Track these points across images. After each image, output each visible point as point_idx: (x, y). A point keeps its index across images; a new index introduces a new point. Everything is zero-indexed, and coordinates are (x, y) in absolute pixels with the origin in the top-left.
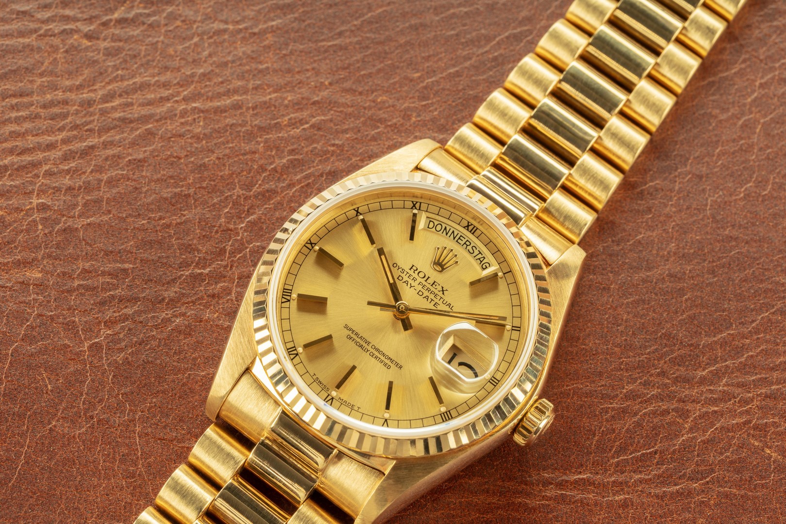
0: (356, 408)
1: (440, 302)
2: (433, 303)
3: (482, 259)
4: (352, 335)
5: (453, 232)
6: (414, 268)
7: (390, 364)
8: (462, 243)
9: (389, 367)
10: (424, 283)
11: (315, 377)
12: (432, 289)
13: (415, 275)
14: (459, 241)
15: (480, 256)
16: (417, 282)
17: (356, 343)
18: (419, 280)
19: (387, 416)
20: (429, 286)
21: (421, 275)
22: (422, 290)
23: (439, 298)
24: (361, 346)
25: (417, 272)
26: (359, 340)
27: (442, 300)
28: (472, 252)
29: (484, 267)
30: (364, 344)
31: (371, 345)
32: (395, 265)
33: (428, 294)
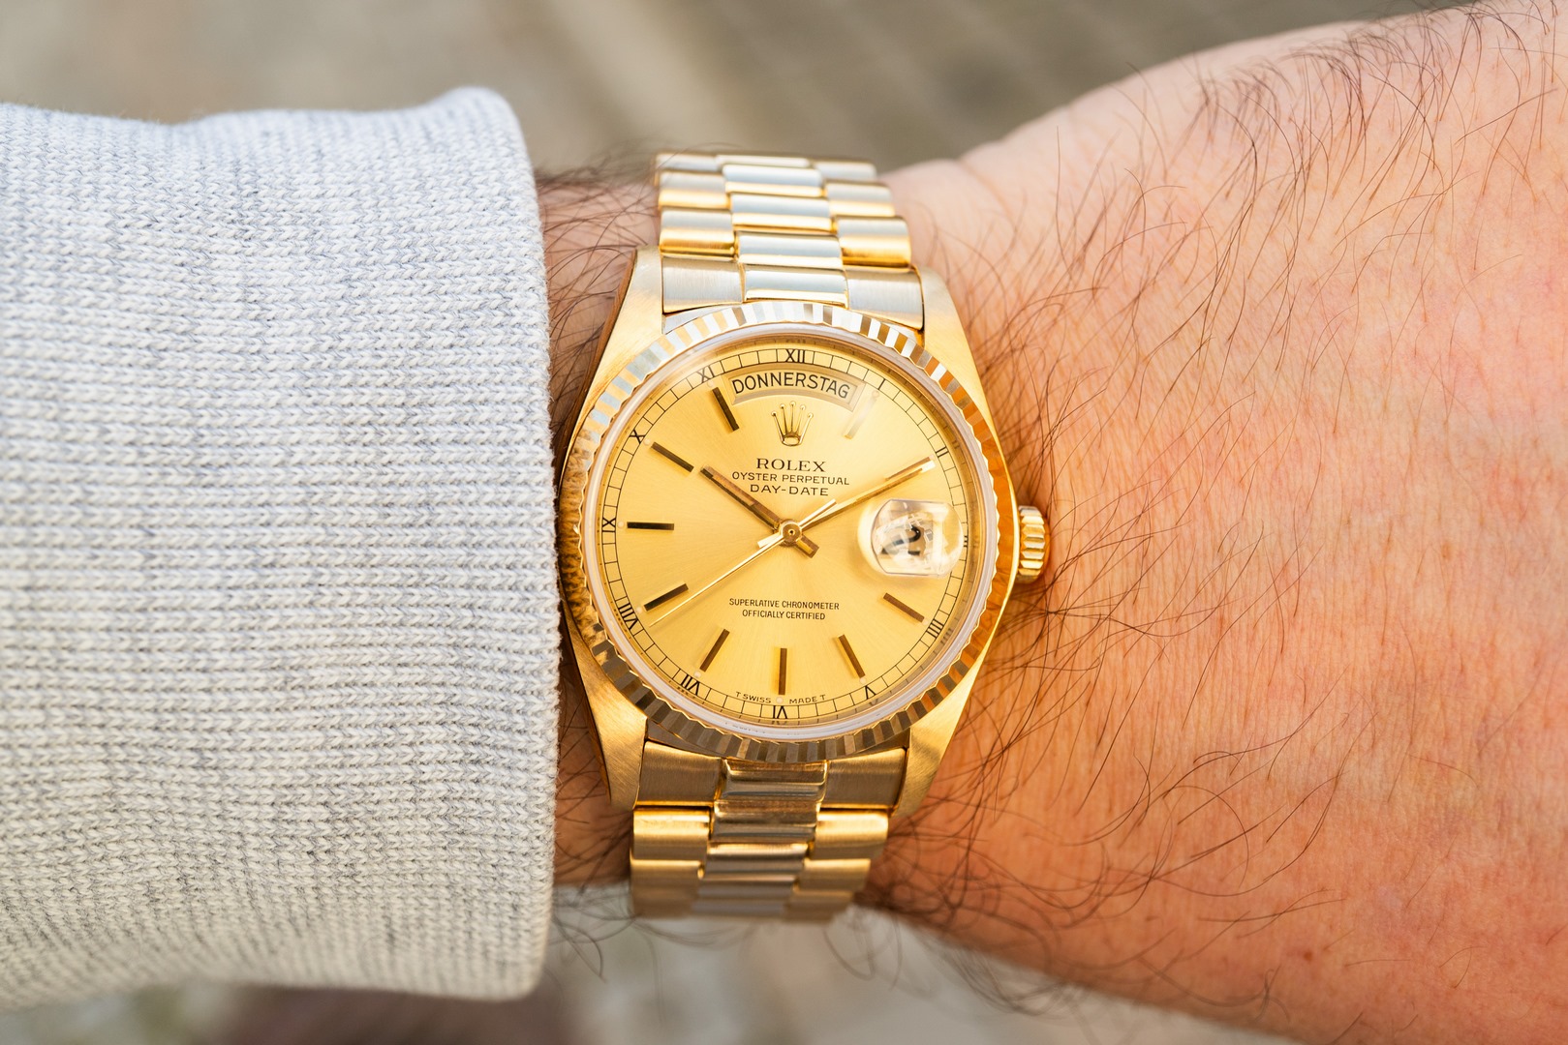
0: (819, 699)
1: (826, 485)
2: (818, 492)
3: (833, 386)
4: (748, 608)
5: (772, 375)
6: (763, 462)
7: (820, 611)
8: (794, 381)
9: (823, 617)
10: (789, 473)
11: (741, 696)
12: (804, 474)
13: (771, 471)
14: (788, 382)
15: (828, 383)
16: (779, 478)
17: (760, 614)
18: (780, 474)
19: (864, 681)
20: (798, 473)
21: (778, 464)
22: (793, 484)
23: (820, 480)
24: (769, 614)
25: (769, 465)
26: (760, 608)
27: (826, 480)
28: (814, 385)
29: (843, 394)
30: (772, 609)
31: (780, 604)
32: (736, 476)
33: (804, 485)
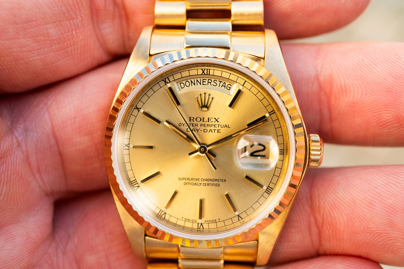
0: (217, 221)
1: (220, 128)
2: (216, 131)
3: (224, 85)
4: (186, 182)
5: (197, 80)
6: (192, 118)
7: (218, 183)
8: (206, 83)
9: (219, 185)
10: (203, 123)
11: (184, 219)
12: (210, 123)
13: (195, 122)
14: (204, 83)
15: (222, 84)
16: (199, 125)
17: (191, 184)
18: (199, 124)
19: (237, 213)
20: (207, 123)
21: (198, 120)
22: (205, 128)
23: (217, 126)
24: (196, 184)
25: (195, 120)
26: (192, 182)
27: (220, 126)
28: (215, 84)
29: (228, 88)
30: (197, 182)
31: (200, 180)
32: (180, 125)
33: (210, 128)
